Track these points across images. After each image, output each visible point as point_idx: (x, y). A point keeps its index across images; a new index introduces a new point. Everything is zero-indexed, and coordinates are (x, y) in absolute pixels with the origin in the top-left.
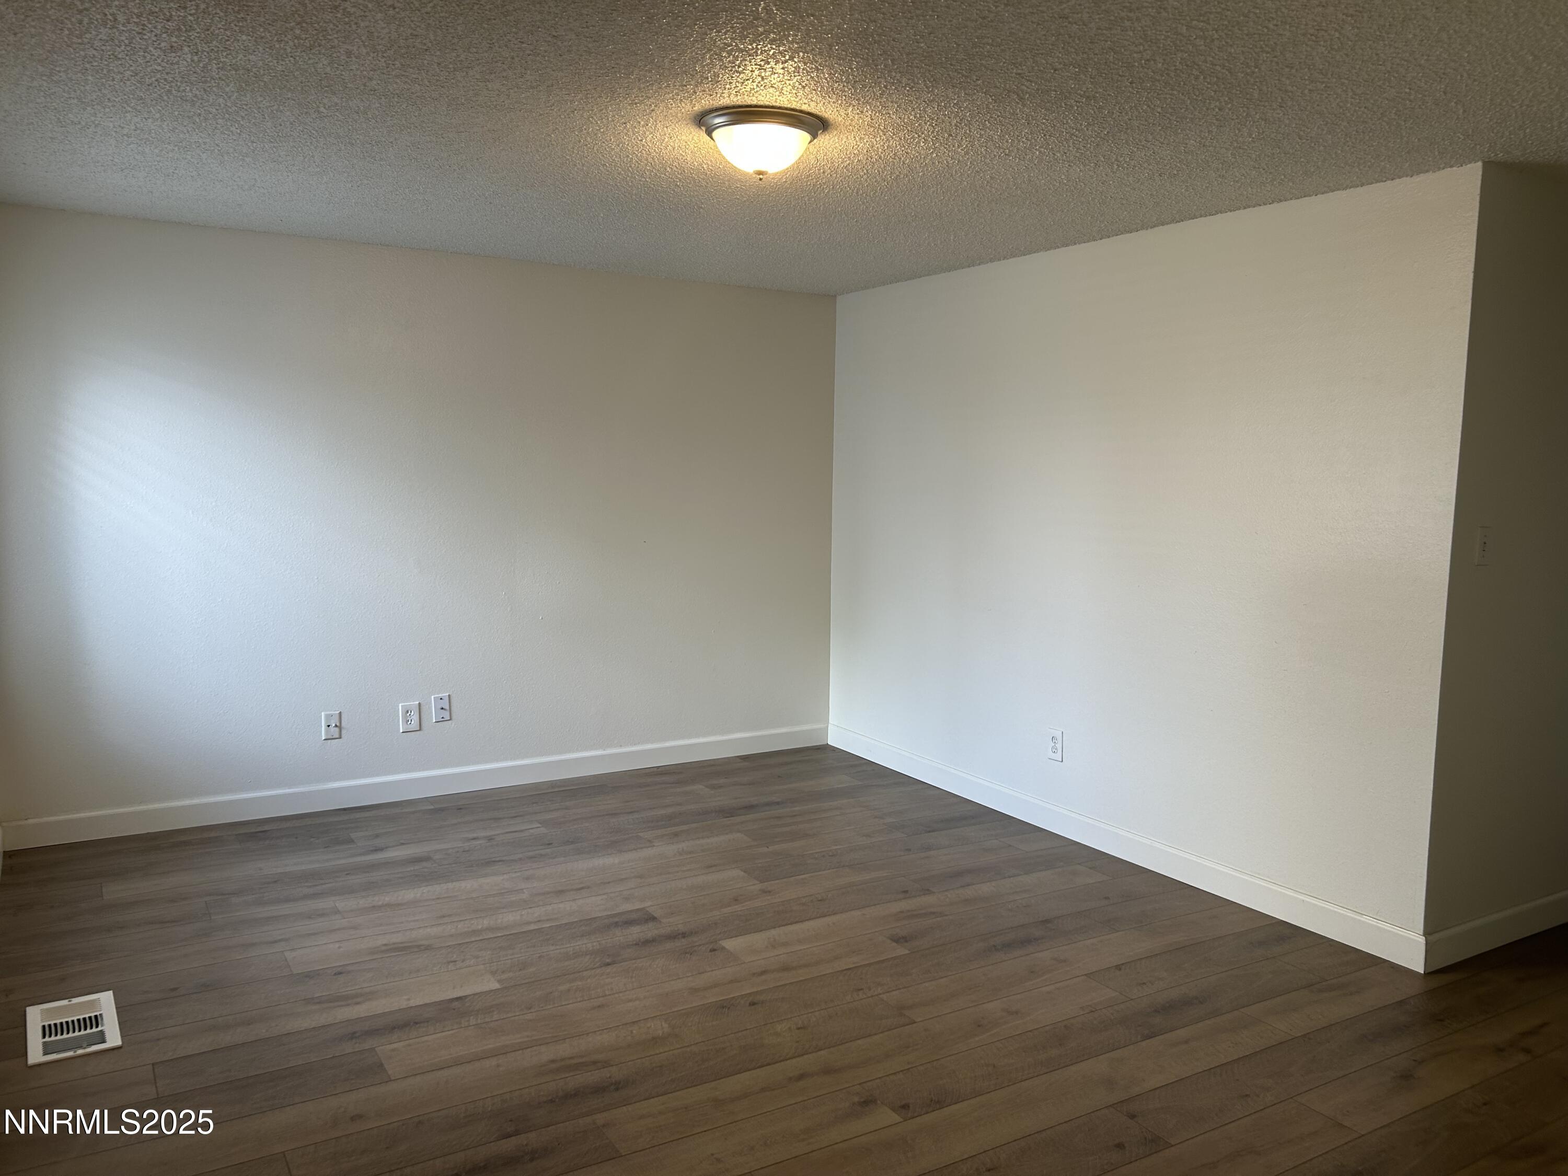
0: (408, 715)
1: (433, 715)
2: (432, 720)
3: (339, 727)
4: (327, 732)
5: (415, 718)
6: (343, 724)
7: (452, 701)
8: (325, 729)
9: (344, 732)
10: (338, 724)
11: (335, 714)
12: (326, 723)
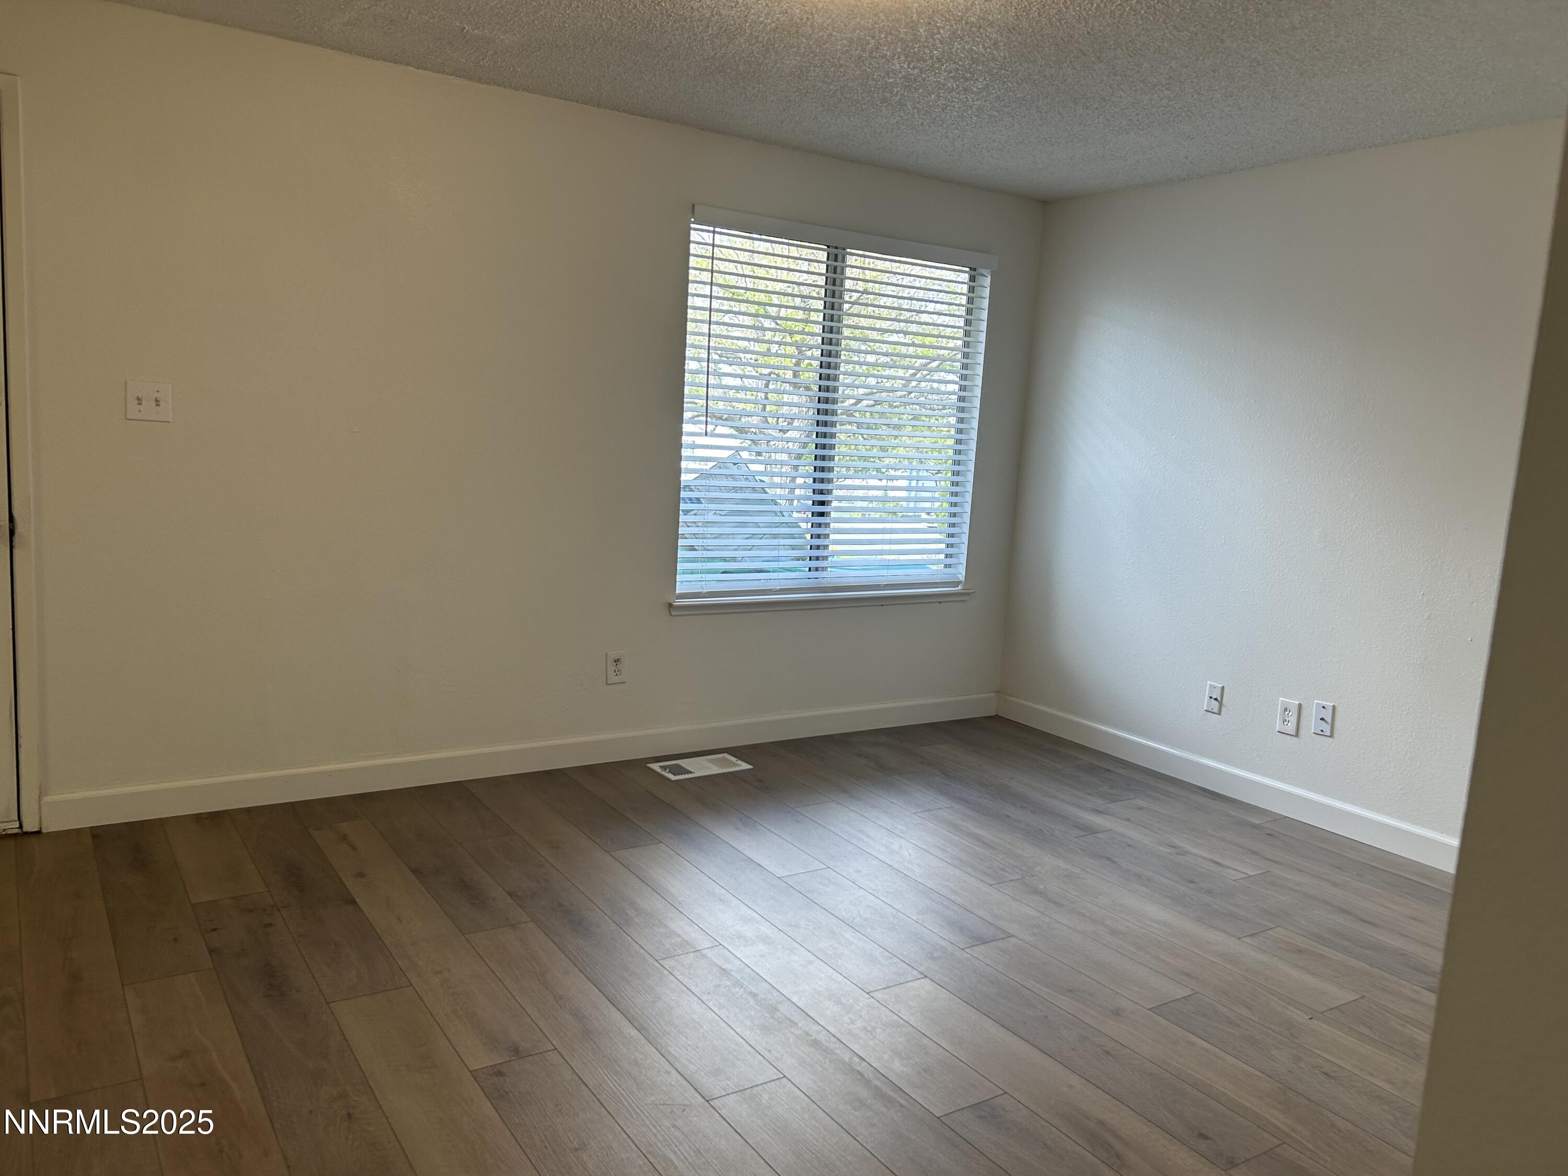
0: (1286, 713)
1: (1311, 724)
2: (1311, 730)
3: (1219, 701)
4: (1208, 704)
5: (1293, 719)
6: (1224, 701)
7: (1337, 714)
8: (1208, 700)
9: (1223, 709)
10: (1219, 699)
11: (1219, 687)
12: (1208, 694)
